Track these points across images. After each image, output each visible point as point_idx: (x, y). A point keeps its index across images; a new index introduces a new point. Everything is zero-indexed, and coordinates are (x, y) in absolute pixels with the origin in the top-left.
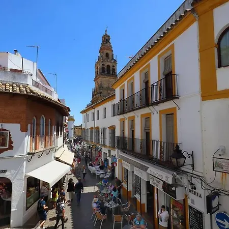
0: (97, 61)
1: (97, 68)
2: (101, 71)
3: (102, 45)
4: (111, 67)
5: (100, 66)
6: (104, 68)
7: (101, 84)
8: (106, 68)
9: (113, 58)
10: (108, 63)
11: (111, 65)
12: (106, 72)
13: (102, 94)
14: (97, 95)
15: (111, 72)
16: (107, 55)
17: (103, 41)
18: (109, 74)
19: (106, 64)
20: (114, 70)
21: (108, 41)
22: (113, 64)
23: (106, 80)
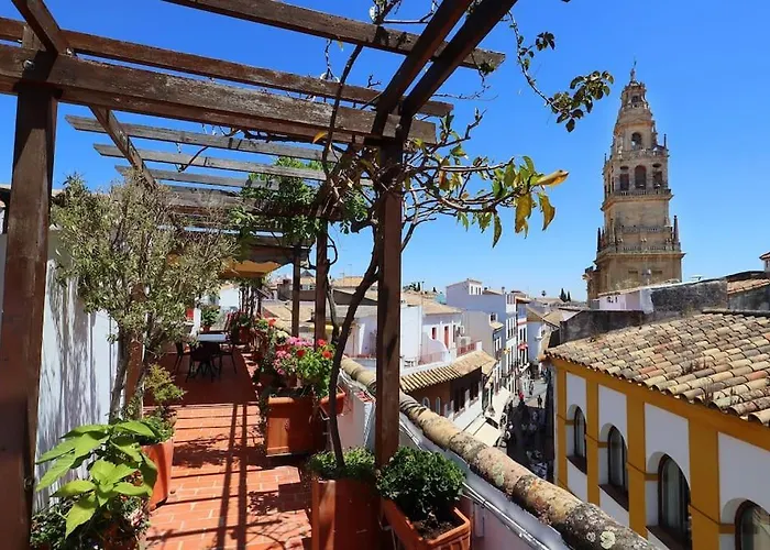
0: (608, 158)
1: (608, 178)
2: (617, 185)
3: (621, 115)
4: (650, 170)
5: (617, 172)
6: (627, 175)
7: (618, 219)
8: (632, 174)
9: (654, 144)
10: (639, 162)
11: (648, 164)
12: (632, 187)
13: (621, 247)
14: (608, 249)
15: (650, 185)
16: (637, 137)
17: (625, 104)
18: (644, 188)
19: (632, 165)
20: (659, 177)
21: (637, 100)
22: (658, 160)
23: (634, 208)
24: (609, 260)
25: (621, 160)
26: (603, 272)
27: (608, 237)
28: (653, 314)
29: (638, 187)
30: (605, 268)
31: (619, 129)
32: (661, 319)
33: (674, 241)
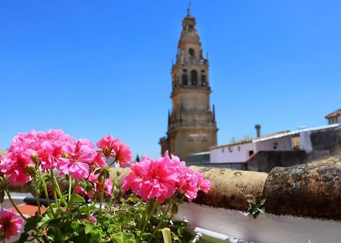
1: (175, 77)
2: (180, 81)
3: (182, 35)
4: (199, 73)
5: (180, 73)
6: (186, 76)
7: (181, 105)
8: (189, 74)
9: (201, 57)
10: (193, 68)
11: (199, 69)
12: (190, 83)
13: (183, 123)
14: (176, 124)
15: (199, 83)
16: (191, 51)
17: (184, 29)
18: (196, 85)
19: (189, 69)
20: (204, 78)
21: (191, 27)
22: (203, 68)
23: (191, 97)
24: (176, 132)
25: (183, 65)
26: (172, 141)
27: (175, 116)
28: (312, 153)
29: (193, 84)
30: (174, 137)
31: (181, 45)
32: (319, 156)
33: (213, 121)
